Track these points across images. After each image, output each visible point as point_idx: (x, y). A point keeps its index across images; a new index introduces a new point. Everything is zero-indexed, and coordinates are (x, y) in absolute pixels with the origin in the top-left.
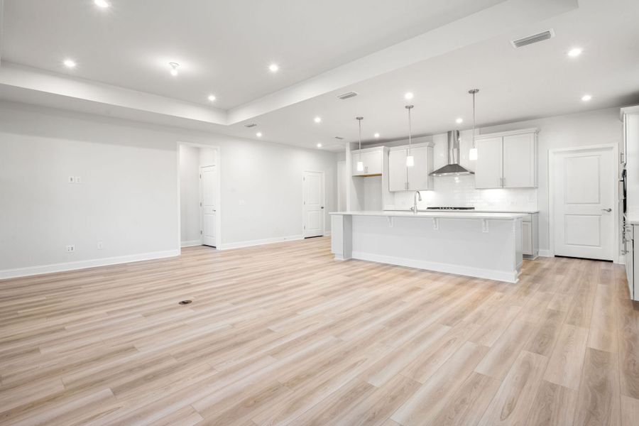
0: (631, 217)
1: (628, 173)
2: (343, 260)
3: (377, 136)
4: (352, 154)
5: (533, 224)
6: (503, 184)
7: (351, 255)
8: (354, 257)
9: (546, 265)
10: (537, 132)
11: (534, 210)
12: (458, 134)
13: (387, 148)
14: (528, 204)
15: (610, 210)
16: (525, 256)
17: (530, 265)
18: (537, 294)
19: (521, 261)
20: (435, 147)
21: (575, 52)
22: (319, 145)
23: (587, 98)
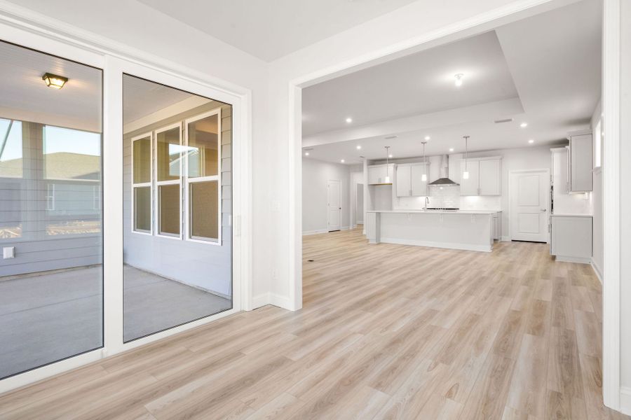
0: (556, 212)
1: (554, 188)
2: (375, 243)
3: (391, 156)
4: (368, 168)
5: (499, 220)
6: (479, 193)
7: (379, 240)
8: (381, 241)
9: (506, 245)
10: (501, 159)
11: (499, 210)
12: (448, 157)
13: (396, 165)
14: (493, 207)
15: (545, 210)
16: (495, 240)
17: (497, 245)
18: (503, 256)
19: (493, 242)
20: (431, 165)
21: (524, 125)
22: (343, 161)
23: (531, 142)
